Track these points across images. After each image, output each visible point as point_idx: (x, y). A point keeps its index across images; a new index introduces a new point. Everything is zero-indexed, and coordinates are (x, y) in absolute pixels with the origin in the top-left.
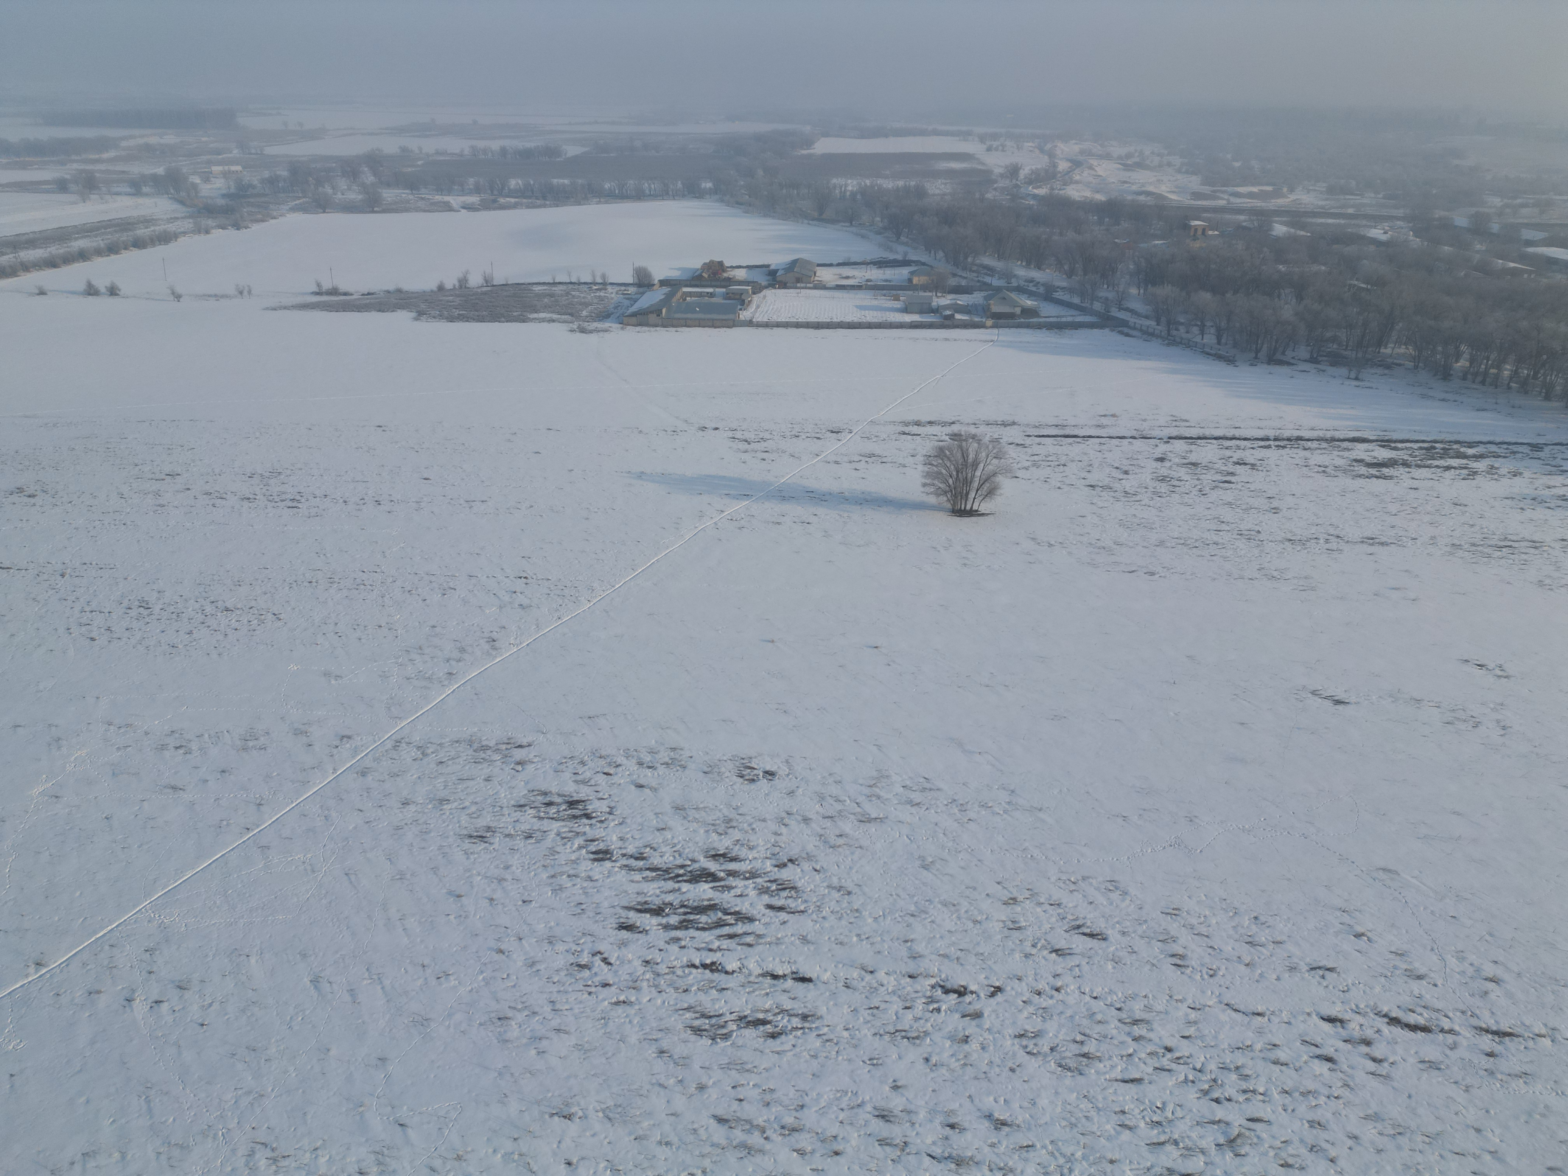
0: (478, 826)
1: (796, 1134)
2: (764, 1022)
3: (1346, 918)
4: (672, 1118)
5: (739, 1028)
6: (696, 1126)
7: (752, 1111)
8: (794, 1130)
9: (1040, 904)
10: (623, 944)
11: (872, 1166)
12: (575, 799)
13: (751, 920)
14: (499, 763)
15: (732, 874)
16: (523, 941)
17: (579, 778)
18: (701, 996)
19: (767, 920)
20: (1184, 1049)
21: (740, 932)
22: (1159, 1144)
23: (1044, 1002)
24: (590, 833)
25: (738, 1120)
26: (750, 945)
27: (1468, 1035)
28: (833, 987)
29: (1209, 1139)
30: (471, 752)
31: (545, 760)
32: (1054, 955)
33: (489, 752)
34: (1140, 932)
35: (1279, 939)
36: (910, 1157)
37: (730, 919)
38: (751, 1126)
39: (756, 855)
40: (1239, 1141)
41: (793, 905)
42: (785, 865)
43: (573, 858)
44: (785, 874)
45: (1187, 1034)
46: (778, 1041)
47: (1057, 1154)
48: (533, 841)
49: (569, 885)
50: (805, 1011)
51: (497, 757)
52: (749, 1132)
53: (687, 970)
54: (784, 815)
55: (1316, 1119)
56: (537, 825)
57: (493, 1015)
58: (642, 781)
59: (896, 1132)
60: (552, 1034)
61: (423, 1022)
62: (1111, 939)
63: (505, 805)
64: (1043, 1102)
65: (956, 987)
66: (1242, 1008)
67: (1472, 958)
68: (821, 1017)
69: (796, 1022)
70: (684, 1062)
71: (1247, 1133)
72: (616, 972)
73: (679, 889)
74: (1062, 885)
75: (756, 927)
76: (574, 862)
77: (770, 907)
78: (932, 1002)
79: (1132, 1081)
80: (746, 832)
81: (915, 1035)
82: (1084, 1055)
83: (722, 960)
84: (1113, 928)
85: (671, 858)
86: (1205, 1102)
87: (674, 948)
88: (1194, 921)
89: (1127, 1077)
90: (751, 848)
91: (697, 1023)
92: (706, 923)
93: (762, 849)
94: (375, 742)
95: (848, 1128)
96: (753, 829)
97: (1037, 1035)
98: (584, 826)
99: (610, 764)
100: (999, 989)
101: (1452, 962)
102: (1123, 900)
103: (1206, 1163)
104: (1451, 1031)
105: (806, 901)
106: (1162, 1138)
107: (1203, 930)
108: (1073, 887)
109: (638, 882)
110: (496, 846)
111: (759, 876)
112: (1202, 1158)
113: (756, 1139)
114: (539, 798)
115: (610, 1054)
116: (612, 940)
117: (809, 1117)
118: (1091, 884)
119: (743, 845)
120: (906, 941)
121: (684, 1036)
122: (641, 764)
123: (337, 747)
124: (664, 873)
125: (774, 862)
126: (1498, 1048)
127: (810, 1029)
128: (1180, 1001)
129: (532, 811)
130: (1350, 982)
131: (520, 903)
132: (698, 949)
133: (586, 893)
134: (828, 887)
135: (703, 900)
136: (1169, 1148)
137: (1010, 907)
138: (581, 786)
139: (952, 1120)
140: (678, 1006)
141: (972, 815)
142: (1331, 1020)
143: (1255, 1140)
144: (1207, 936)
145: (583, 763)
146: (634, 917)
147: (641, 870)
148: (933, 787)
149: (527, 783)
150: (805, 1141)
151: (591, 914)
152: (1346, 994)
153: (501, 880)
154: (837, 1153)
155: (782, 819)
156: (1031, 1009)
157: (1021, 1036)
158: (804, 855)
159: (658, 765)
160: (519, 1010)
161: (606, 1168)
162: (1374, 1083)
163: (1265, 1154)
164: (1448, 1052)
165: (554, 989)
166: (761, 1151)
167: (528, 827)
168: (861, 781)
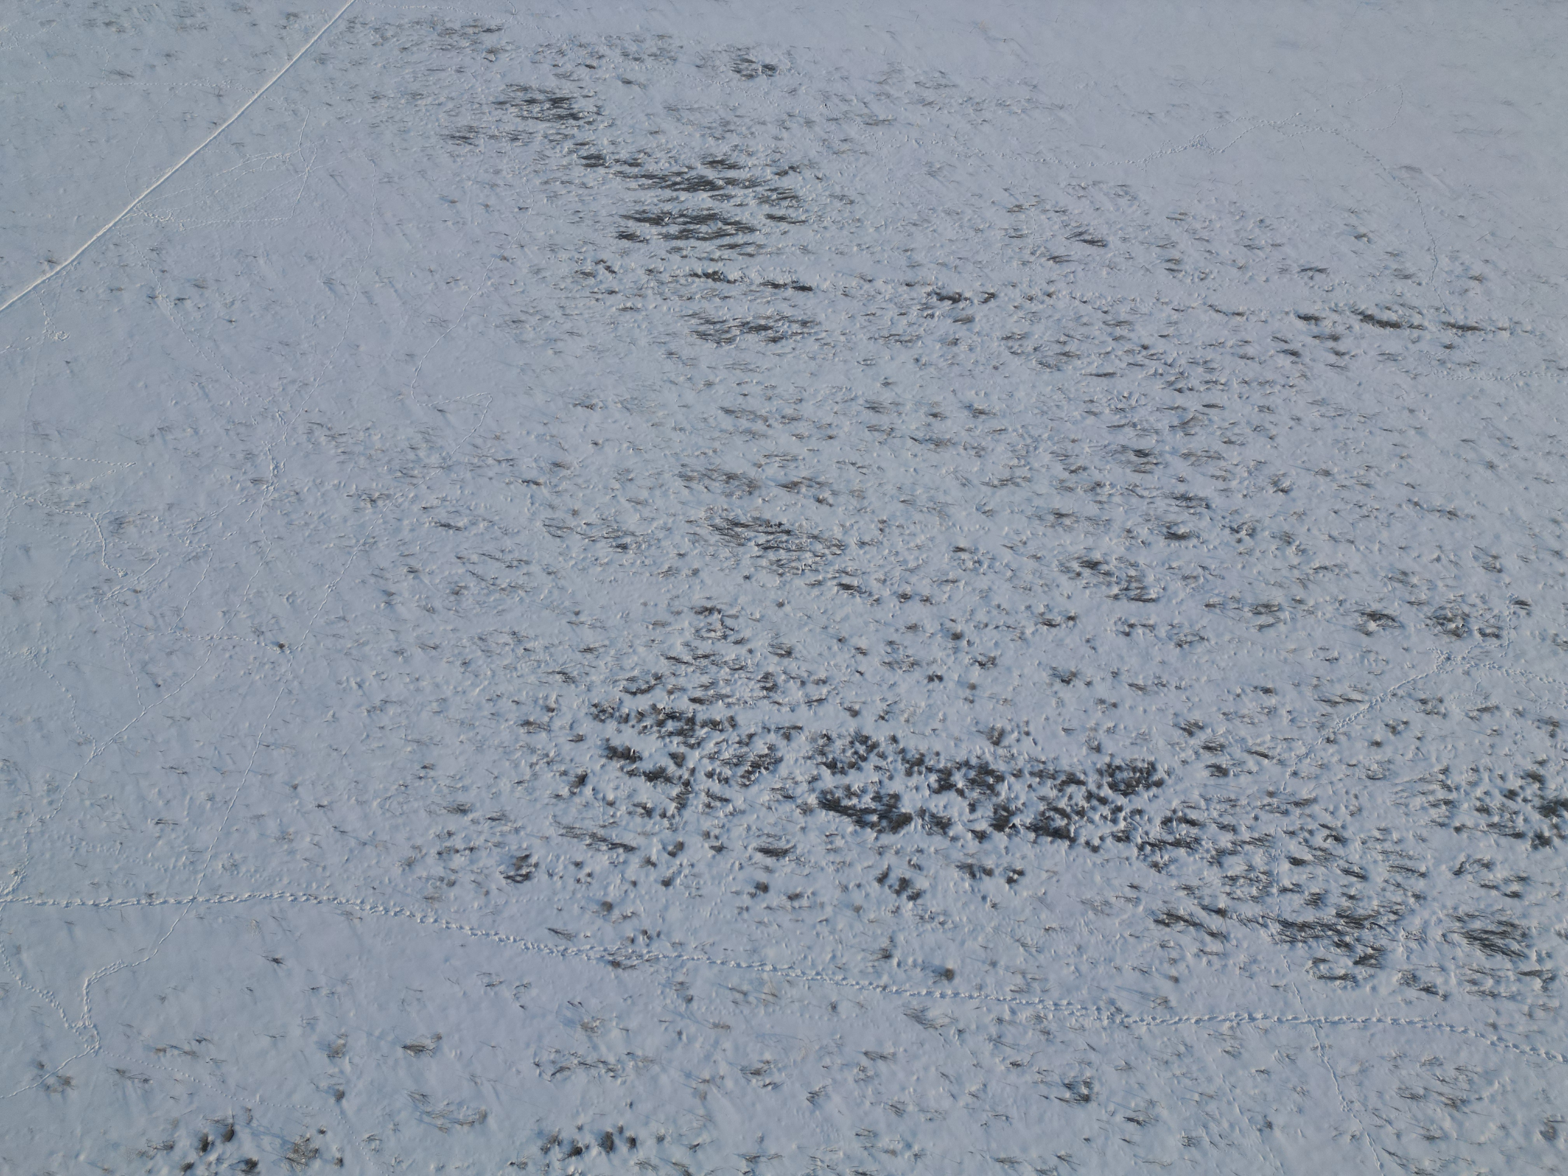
0: (459, 125)
1: (795, 423)
2: (766, 328)
3: (1353, 220)
4: (684, 409)
5: (742, 333)
6: (705, 416)
7: (755, 404)
8: (794, 419)
9: (1045, 211)
10: (625, 253)
11: (862, 447)
12: (558, 96)
13: (751, 230)
14: (468, 51)
15: (731, 182)
16: (526, 249)
17: (560, 71)
18: (705, 304)
19: (768, 230)
20: (1160, 346)
21: (741, 242)
22: (1119, 426)
23: (1034, 307)
24: (580, 136)
25: (743, 411)
26: (751, 255)
27: (1434, 329)
28: (832, 296)
29: (1164, 422)
30: (435, 36)
31: (519, 47)
32: (1051, 262)
33: (456, 37)
34: (1140, 238)
35: (1278, 242)
36: (895, 440)
37: (730, 229)
38: (755, 416)
39: (756, 162)
40: (1191, 423)
41: (793, 215)
42: (786, 173)
43: (565, 163)
44: (786, 183)
45: (1165, 333)
46: (779, 345)
47: (1026, 436)
48: (519, 143)
49: (564, 192)
50: (805, 318)
51: (465, 43)
52: (753, 421)
53: (690, 279)
54: (785, 117)
55: (1267, 405)
56: (522, 125)
57: (507, 318)
58: (629, 77)
59: (884, 421)
60: (566, 337)
61: (441, 323)
62: (1111, 246)
63: (484, 102)
64: (1020, 394)
65: (951, 294)
66: (1224, 309)
67: (1466, 258)
68: (820, 323)
69: (796, 328)
70: (692, 362)
71: (1201, 417)
72: (621, 280)
73: (677, 198)
74: (1071, 191)
75: (757, 237)
76: (566, 167)
77: (770, 217)
78: (926, 308)
79: (1105, 375)
80: (745, 136)
81: (907, 338)
82: (1065, 354)
83: (723, 269)
84: (1115, 234)
85: (667, 165)
86: (1169, 392)
87: (676, 257)
88: (1198, 226)
89: (1101, 372)
90: (750, 155)
91: (702, 328)
92: (706, 233)
93: (761, 155)
94: (326, 21)
95: (842, 417)
96: (752, 134)
97: (1024, 337)
98: (570, 127)
99: (591, 55)
100: (992, 296)
101: (1444, 261)
102: (1130, 206)
103: (1157, 441)
104: (1419, 327)
105: (807, 211)
106: (1123, 422)
107: (1205, 234)
108: (1082, 193)
109: (634, 190)
110: (482, 148)
111: (760, 185)
112: (1155, 437)
113: (760, 426)
114: (519, 94)
115: (622, 355)
116: (613, 249)
117: (807, 409)
118: (1101, 189)
119: (741, 151)
120: (906, 251)
121: (690, 339)
122: (626, 55)
123: (285, 27)
124: (660, 181)
125: (775, 170)
126: (1457, 341)
127: (809, 334)
128: (1167, 303)
129: (513, 109)
130: (1337, 281)
131: (517, 210)
132: (700, 259)
133: (582, 201)
134: (830, 196)
135: (702, 210)
136: (1127, 429)
137: (1015, 214)
138: (564, 81)
139: (935, 411)
140: (683, 313)
141: (987, 115)
142: (1306, 318)
143: (1206, 422)
144: (1208, 241)
145: (561, 53)
146: (633, 226)
147: (636, 177)
148: (948, 83)
149: (504, 76)
150: (802, 428)
151: (590, 223)
152: (1330, 294)
153: (493, 186)
154: (831, 438)
155: (784, 122)
156: (1021, 314)
157: (1008, 338)
158: (807, 162)
159: (646, 57)
160: (531, 315)
161: (629, 448)
162: (1331, 373)
163: (1213, 434)
164: (1410, 345)
165: (563, 295)
166: (765, 436)
167: (513, 128)
168: (870, 77)
